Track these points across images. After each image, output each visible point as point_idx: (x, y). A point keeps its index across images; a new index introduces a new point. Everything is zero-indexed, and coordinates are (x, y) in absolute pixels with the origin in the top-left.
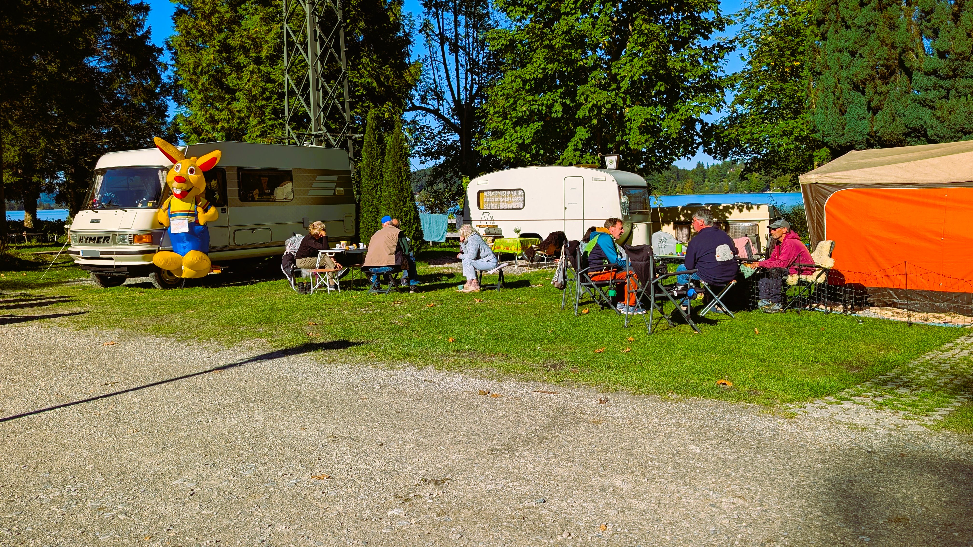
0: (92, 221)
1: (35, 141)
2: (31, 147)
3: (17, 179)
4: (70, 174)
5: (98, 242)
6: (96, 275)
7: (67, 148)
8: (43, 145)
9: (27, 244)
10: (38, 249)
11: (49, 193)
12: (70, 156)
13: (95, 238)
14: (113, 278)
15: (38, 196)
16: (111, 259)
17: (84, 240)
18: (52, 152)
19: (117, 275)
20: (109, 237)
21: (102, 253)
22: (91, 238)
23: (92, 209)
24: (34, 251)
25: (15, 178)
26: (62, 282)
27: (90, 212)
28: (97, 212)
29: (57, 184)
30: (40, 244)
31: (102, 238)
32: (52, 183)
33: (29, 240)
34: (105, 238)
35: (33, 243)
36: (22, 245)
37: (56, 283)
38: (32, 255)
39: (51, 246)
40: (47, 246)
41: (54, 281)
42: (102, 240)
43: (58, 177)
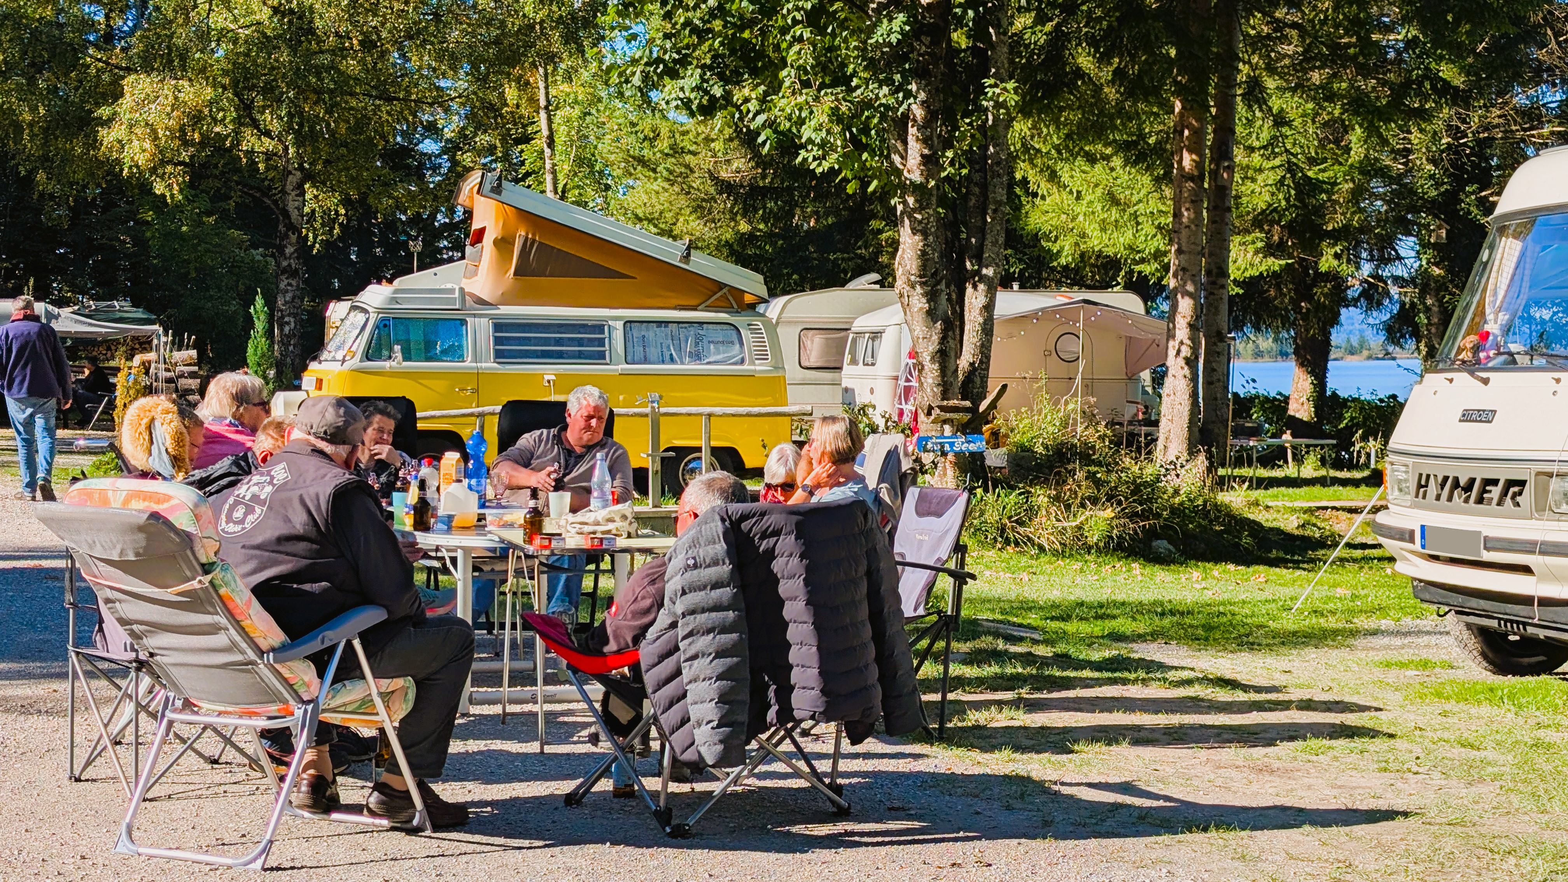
0: (1467, 417)
1: (1337, 142)
2: (1325, 160)
3: (1275, 264)
4: (1435, 246)
5: (1480, 500)
6: (1469, 626)
7: (1433, 161)
8: (1357, 152)
9: (1290, 470)
10: (1317, 489)
11: (1369, 308)
12: (1438, 184)
13: (1472, 481)
14: (1529, 644)
15: (1334, 320)
16: (1526, 570)
17: (1433, 489)
18: (1383, 173)
19: (1542, 634)
20: (1522, 483)
21: (1490, 544)
22: (1456, 483)
23: (1473, 367)
24: (1304, 498)
25: (1271, 260)
26: (1354, 633)
27: (1462, 378)
28: (1486, 381)
29: (1396, 279)
30: (1323, 472)
31: (1495, 482)
32: (1380, 278)
33: (1299, 460)
34: (1510, 483)
35: (1310, 469)
36: (1278, 473)
37: (1335, 633)
38: (1294, 510)
39: (1356, 483)
40: (1344, 483)
41: (1332, 623)
42: (1495, 492)
43: (1399, 258)
